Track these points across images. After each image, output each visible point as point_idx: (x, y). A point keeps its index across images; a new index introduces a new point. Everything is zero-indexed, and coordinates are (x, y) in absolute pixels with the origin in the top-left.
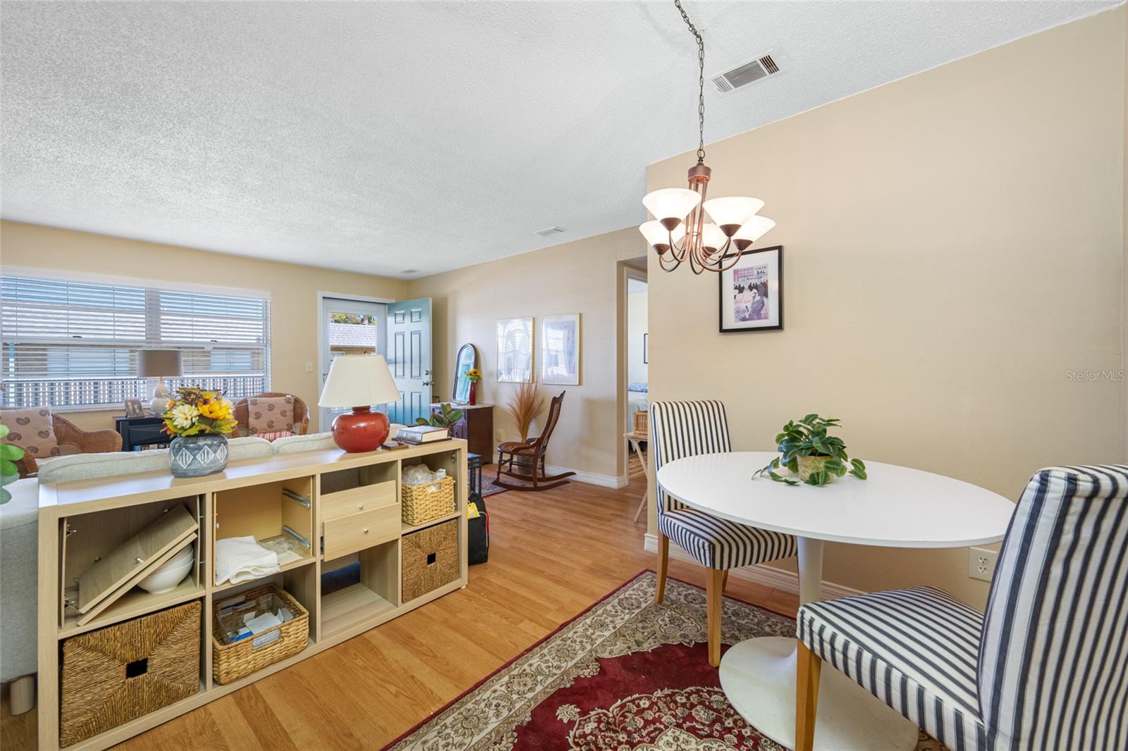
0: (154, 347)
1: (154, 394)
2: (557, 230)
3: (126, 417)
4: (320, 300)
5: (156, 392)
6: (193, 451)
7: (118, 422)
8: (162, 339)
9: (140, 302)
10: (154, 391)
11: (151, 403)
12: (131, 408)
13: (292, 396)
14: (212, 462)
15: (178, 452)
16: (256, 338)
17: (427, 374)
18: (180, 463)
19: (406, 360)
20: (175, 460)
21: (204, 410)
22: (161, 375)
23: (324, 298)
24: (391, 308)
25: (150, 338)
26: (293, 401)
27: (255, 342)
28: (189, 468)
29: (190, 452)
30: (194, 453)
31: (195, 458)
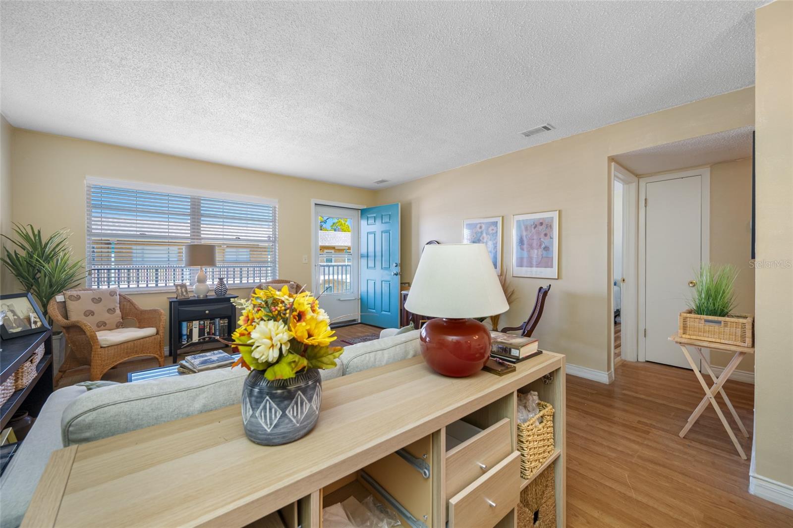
0: (196, 242)
1: (196, 279)
2: (545, 128)
3: (177, 298)
4: (313, 206)
5: (198, 278)
6: (282, 401)
7: (171, 303)
8: (202, 236)
9: (187, 207)
10: (196, 277)
11: (194, 287)
12: (180, 291)
13: (295, 283)
14: (307, 417)
15: (258, 403)
16: (267, 236)
17: (396, 266)
18: (262, 422)
19: (377, 254)
20: (253, 416)
21: (300, 331)
22: (201, 265)
23: (316, 204)
24: (364, 212)
25: (194, 236)
26: (295, 286)
27: (266, 239)
28: (277, 431)
29: (278, 405)
30: (282, 405)
31: (284, 415)
